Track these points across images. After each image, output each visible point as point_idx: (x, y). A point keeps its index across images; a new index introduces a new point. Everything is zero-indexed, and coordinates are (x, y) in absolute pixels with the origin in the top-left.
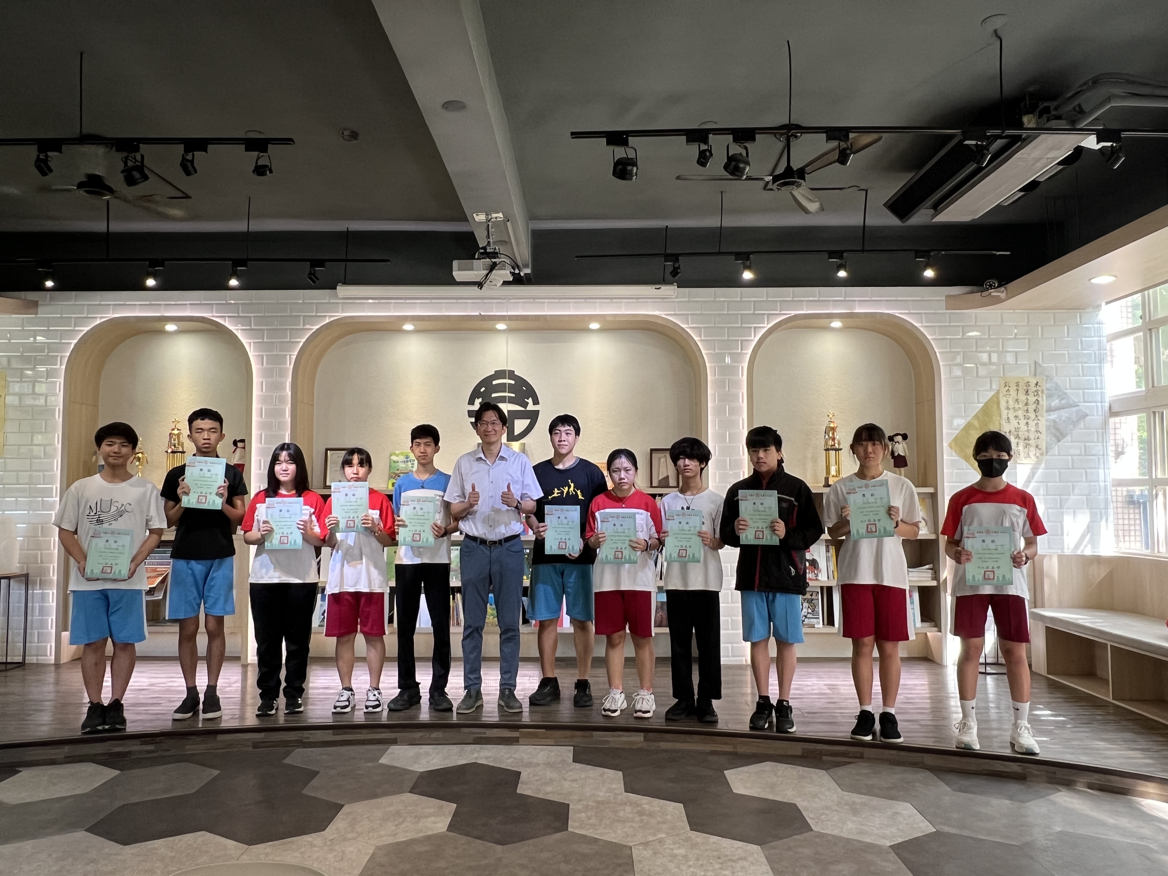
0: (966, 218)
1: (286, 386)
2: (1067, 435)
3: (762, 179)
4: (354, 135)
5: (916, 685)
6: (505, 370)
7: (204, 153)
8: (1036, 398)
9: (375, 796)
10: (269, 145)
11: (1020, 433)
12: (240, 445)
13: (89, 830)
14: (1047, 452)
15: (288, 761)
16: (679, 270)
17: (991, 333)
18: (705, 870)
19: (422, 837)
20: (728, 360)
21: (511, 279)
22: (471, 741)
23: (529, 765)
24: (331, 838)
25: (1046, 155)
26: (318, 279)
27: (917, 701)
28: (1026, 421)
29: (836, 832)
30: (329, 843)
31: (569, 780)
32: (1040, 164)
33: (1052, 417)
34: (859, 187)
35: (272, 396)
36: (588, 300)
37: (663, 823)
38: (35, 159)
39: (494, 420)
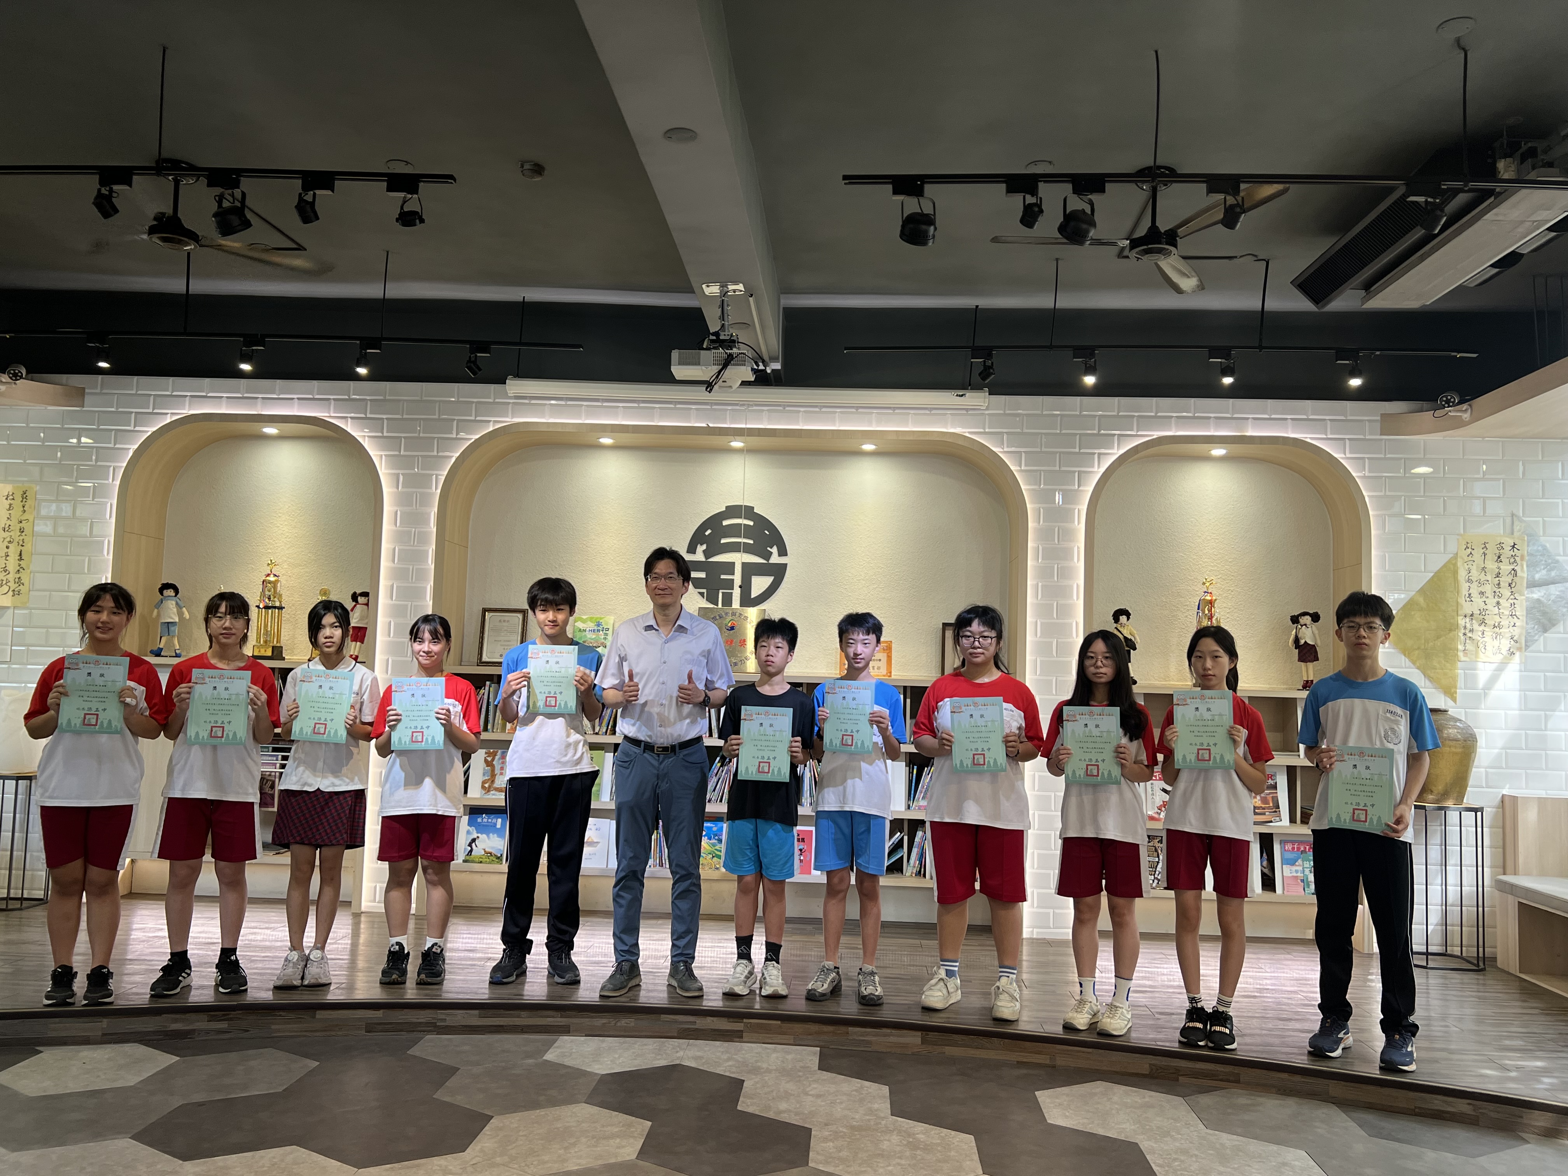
0: (1413, 304)
1: (429, 520)
2: (1559, 623)
3: (1114, 244)
4: (538, 169)
6: (742, 507)
7: (330, 192)
8: (1511, 567)
9: (537, 1106)
10: (422, 184)
11: (1486, 617)
12: (361, 600)
13: (137, 1137)
14: (1527, 646)
15: (415, 1051)
16: (992, 370)
17: (1447, 469)
19: (602, 1165)
20: (1058, 498)
21: (752, 378)
22: (675, 1033)
23: (755, 1070)
24: (474, 1162)
25: (1529, 215)
26: (480, 370)
28: (1497, 599)
30: (469, 1168)
31: (812, 1095)
32: (1520, 230)
33: (1535, 596)
34: (1256, 256)
35: (409, 533)
36: (860, 410)
37: (944, 1161)
38: (95, 194)
39: (671, 573)
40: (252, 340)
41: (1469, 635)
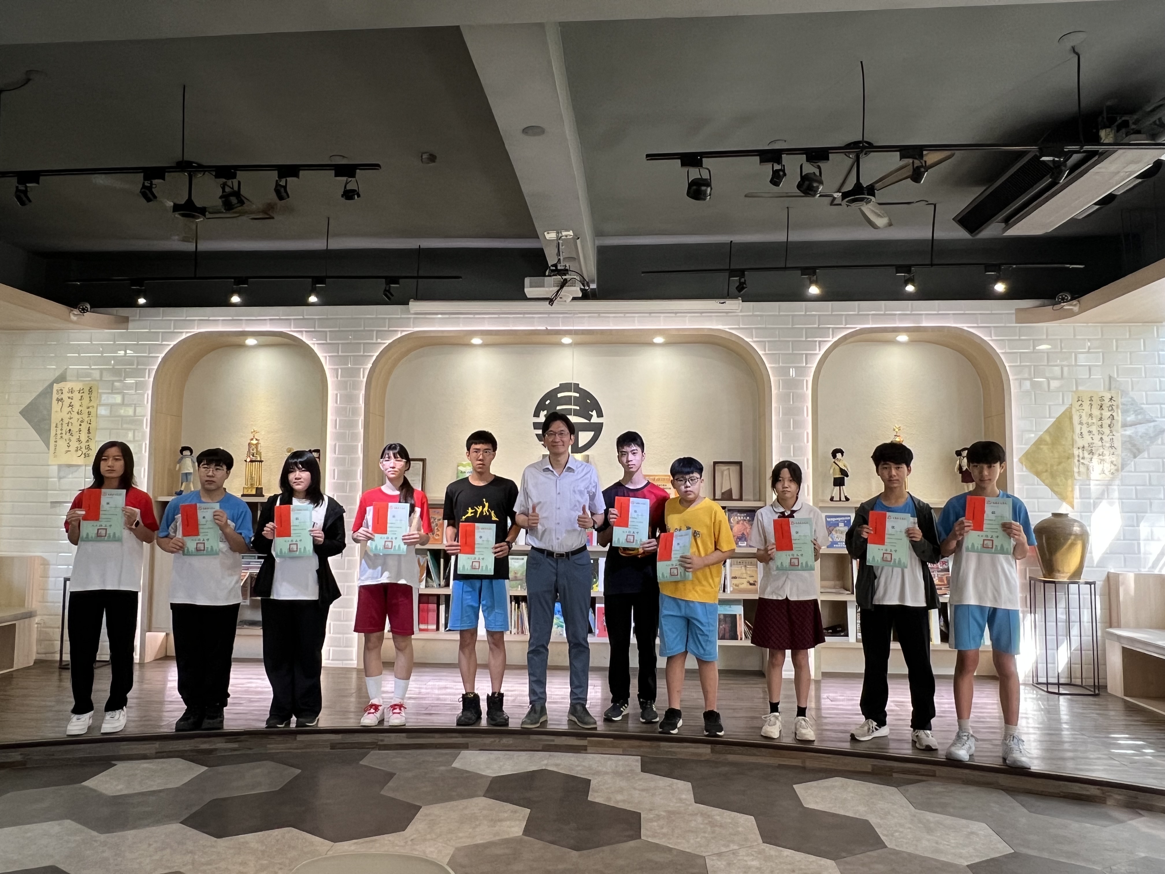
0: (1038, 231)
1: (359, 398)
2: (1144, 451)
3: (830, 196)
4: (432, 158)
5: (986, 704)
6: (571, 384)
7: (296, 179)
8: (1110, 413)
9: (451, 799)
10: (358, 171)
11: (1093, 449)
13: (183, 823)
14: (1122, 468)
15: (365, 762)
16: (745, 286)
17: (1063, 345)
19: (499, 840)
20: (792, 372)
21: (580, 295)
22: (540, 748)
23: (598, 773)
24: (412, 837)
25: (1125, 167)
26: (392, 295)
27: (988, 720)
28: (1100, 436)
29: (910, 850)
30: (410, 843)
31: (639, 790)
32: (1117, 178)
33: (1127, 433)
34: (927, 201)
35: (346, 408)
36: (652, 315)
37: (735, 835)
38: (141, 186)
39: (562, 430)
40: (241, 280)
41: (1082, 461)
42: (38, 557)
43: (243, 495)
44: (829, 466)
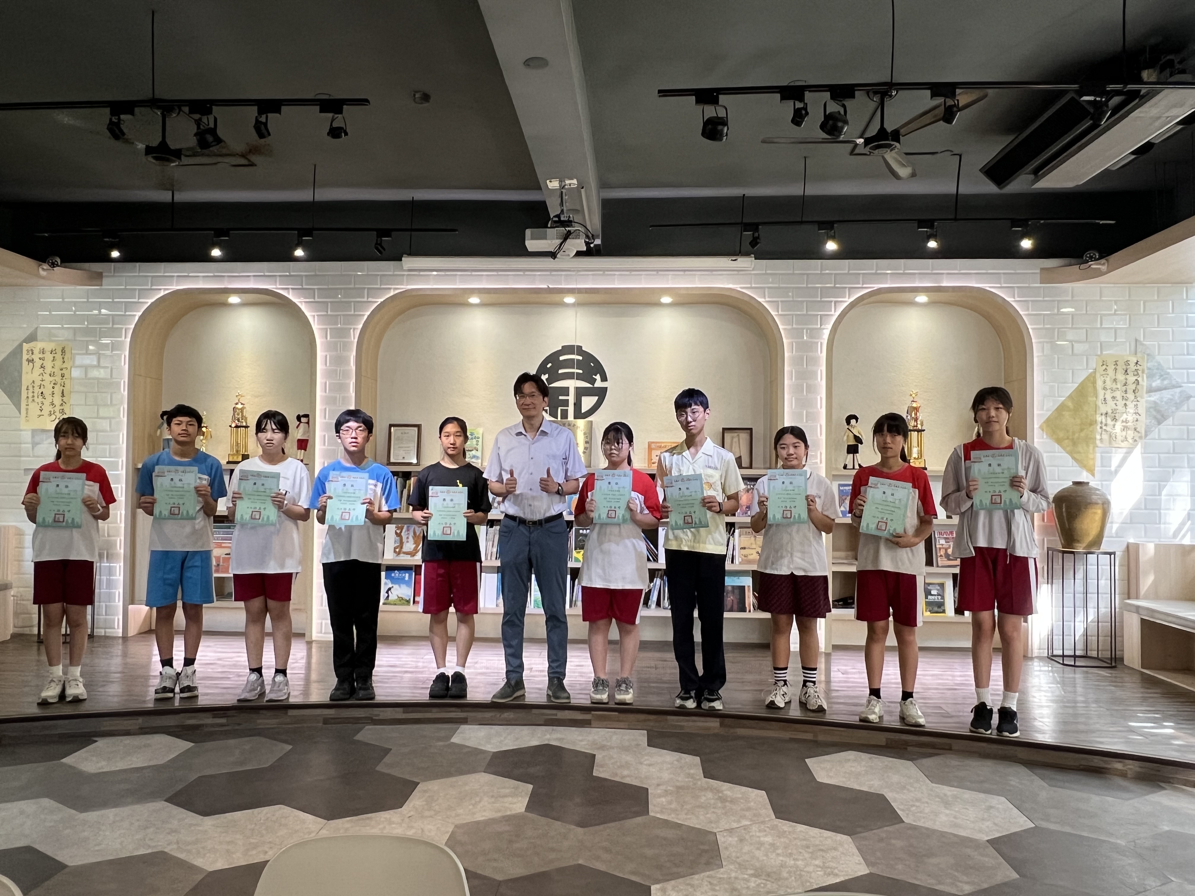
0: (1069, 184)
1: (350, 361)
2: (1169, 417)
3: (852, 142)
4: (426, 97)
6: (574, 346)
7: (278, 115)
8: (1136, 378)
9: (450, 775)
10: (345, 107)
11: (1116, 415)
12: (303, 420)
13: (169, 800)
14: (1146, 435)
15: (359, 737)
16: (758, 241)
17: (1088, 307)
18: (794, 859)
19: (500, 817)
20: (806, 336)
21: (584, 250)
22: (542, 723)
23: (602, 748)
24: (409, 815)
25: (1167, 111)
26: (384, 249)
28: (1124, 402)
29: (928, 824)
30: (407, 820)
31: (646, 765)
32: (1156, 124)
33: (1152, 399)
34: (952, 151)
35: (336, 370)
36: (660, 273)
37: (747, 811)
38: (108, 122)
39: (533, 392)
40: (222, 232)
41: (1104, 428)
42: (12, 526)
43: (228, 463)
44: (843, 434)
